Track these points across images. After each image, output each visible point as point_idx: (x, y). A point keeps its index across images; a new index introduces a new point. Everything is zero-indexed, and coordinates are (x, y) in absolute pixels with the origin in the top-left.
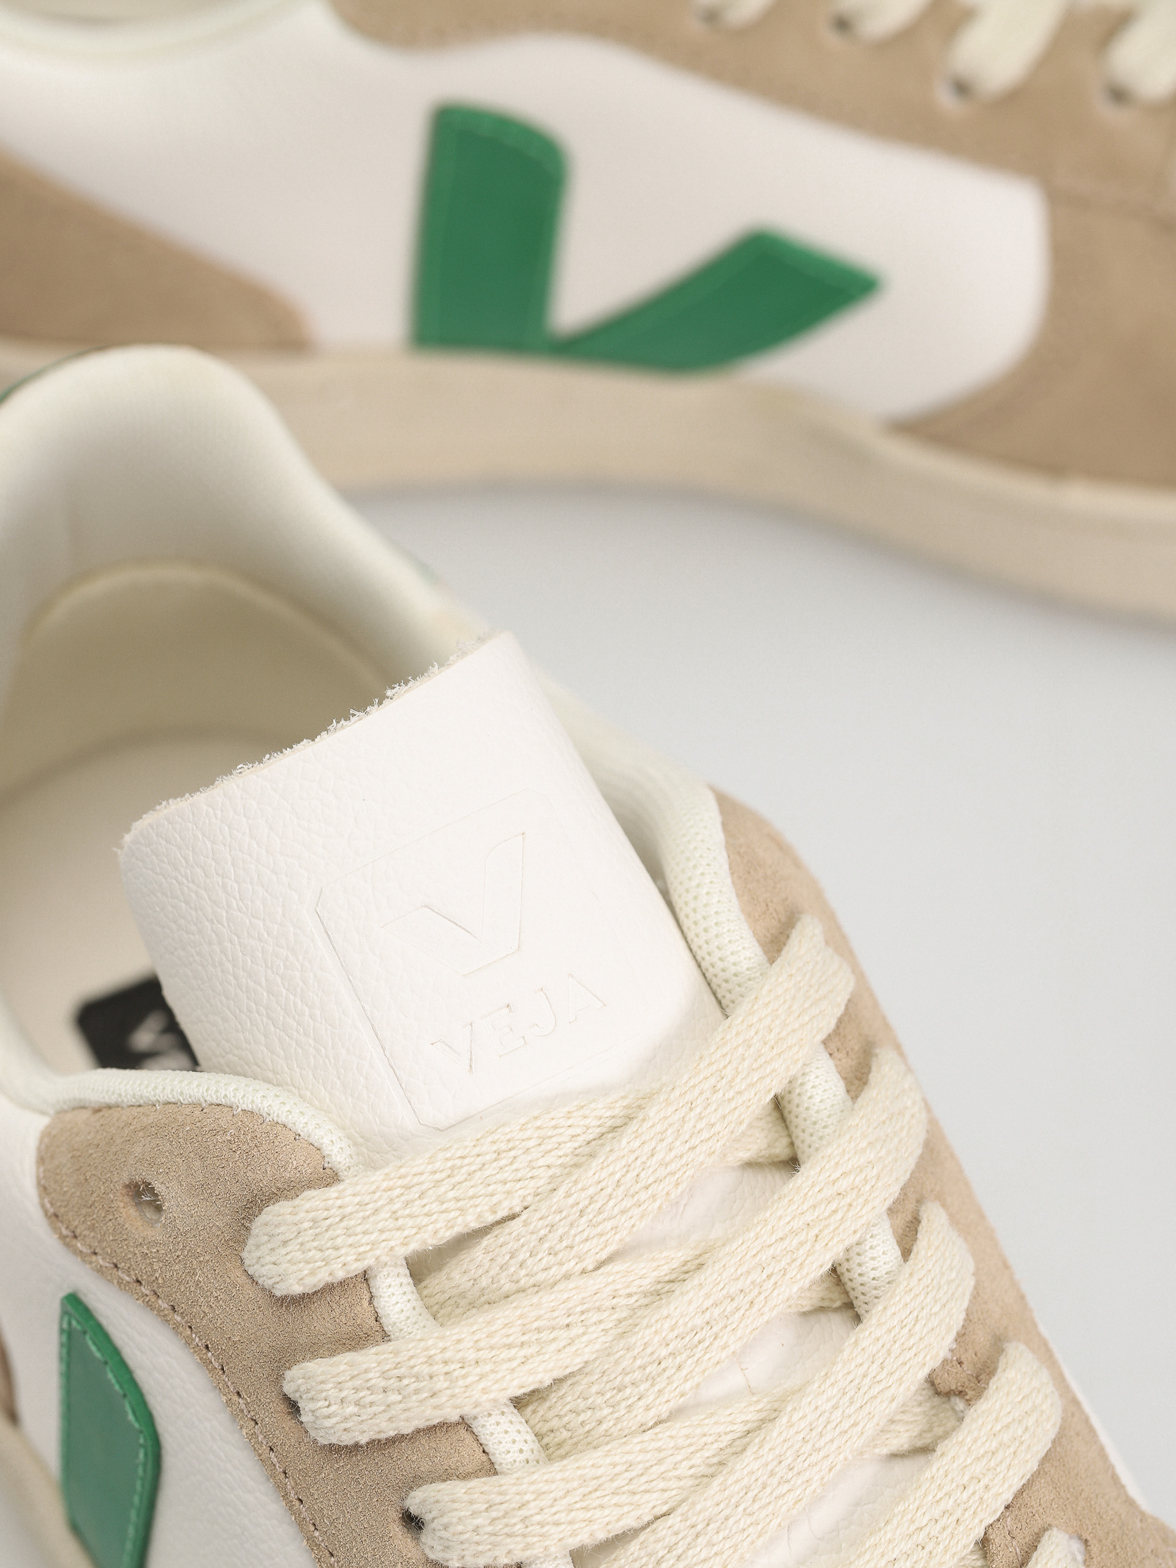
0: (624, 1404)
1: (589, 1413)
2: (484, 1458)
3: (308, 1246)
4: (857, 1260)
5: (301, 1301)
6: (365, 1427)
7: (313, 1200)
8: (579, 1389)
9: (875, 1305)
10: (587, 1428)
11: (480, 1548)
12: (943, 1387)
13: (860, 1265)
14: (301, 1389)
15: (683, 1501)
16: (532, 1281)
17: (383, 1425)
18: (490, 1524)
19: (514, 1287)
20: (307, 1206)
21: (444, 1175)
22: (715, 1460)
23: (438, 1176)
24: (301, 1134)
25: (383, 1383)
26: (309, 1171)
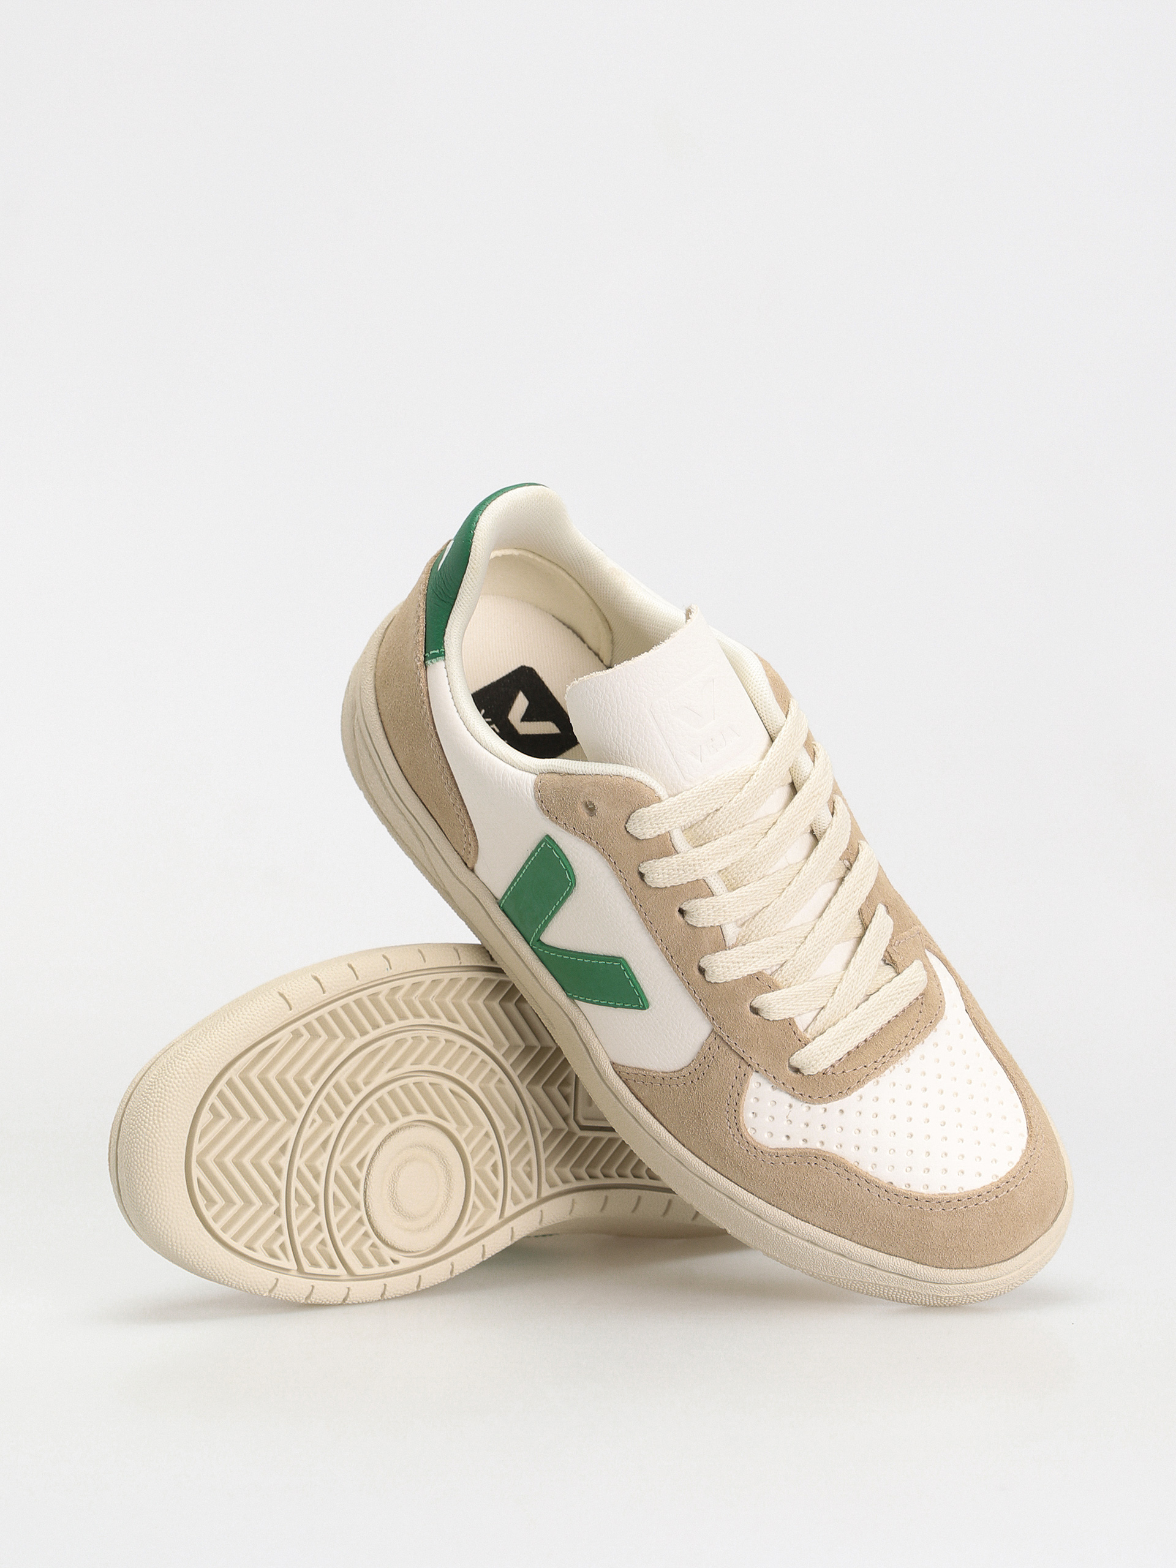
5: (648, 841)
6: (671, 881)
8: (739, 866)
10: (742, 879)
11: (710, 919)
14: (649, 869)
15: (772, 902)
16: (724, 831)
18: (713, 912)
19: (718, 834)
21: (696, 797)
22: (781, 888)
23: (694, 798)
24: (647, 785)
25: (678, 868)
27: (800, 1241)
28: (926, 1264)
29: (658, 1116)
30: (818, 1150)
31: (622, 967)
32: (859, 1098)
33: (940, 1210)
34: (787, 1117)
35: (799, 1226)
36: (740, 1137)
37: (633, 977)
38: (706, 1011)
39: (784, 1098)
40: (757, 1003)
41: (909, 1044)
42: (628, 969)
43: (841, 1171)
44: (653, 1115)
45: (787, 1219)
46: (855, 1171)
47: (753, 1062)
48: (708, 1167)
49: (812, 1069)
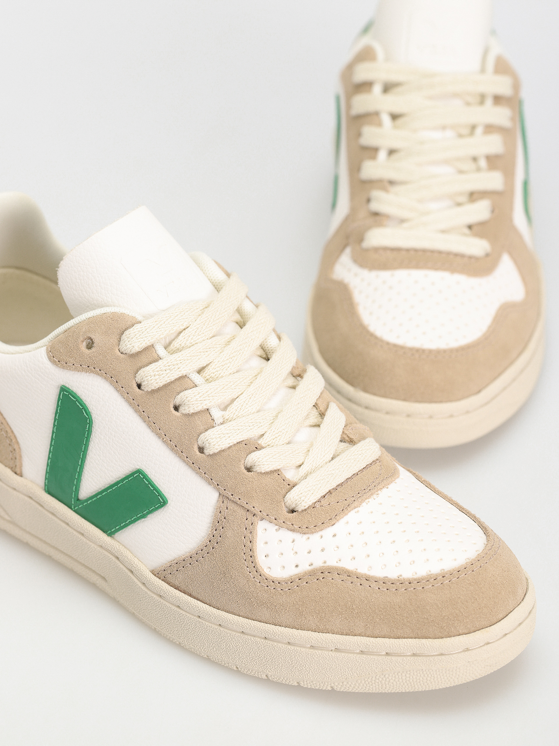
0: (225, 369)
1: (217, 372)
2: (194, 384)
3: (138, 338)
4: (266, 344)
5: (138, 354)
6: (162, 381)
7: (137, 327)
8: (213, 367)
9: (273, 355)
10: (217, 376)
11: (198, 405)
12: (295, 375)
13: (267, 345)
14: (143, 375)
15: (245, 391)
16: (195, 343)
17: (166, 379)
18: (200, 398)
19: (191, 344)
20: (136, 328)
21: (169, 318)
22: (249, 382)
23: (167, 318)
24: (129, 314)
25: (165, 368)
26: (134, 322)
27: (325, 652)
28: (430, 638)
29: (193, 594)
30: (323, 566)
31: (141, 475)
32: (346, 522)
33: (430, 586)
34: (293, 550)
35: (322, 637)
36: (260, 576)
37: (150, 482)
38: (210, 481)
39: (287, 535)
40: (249, 463)
41: (376, 486)
42: (145, 477)
43: (345, 577)
44: (190, 595)
45: (311, 635)
46: (355, 574)
47: (256, 511)
48: (241, 618)
49: (303, 504)
